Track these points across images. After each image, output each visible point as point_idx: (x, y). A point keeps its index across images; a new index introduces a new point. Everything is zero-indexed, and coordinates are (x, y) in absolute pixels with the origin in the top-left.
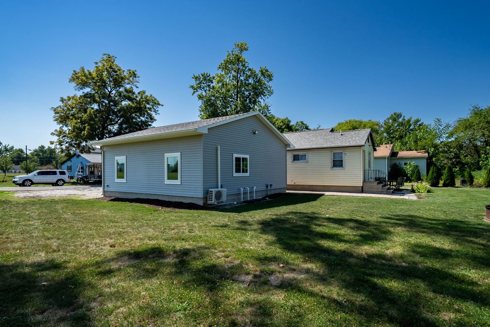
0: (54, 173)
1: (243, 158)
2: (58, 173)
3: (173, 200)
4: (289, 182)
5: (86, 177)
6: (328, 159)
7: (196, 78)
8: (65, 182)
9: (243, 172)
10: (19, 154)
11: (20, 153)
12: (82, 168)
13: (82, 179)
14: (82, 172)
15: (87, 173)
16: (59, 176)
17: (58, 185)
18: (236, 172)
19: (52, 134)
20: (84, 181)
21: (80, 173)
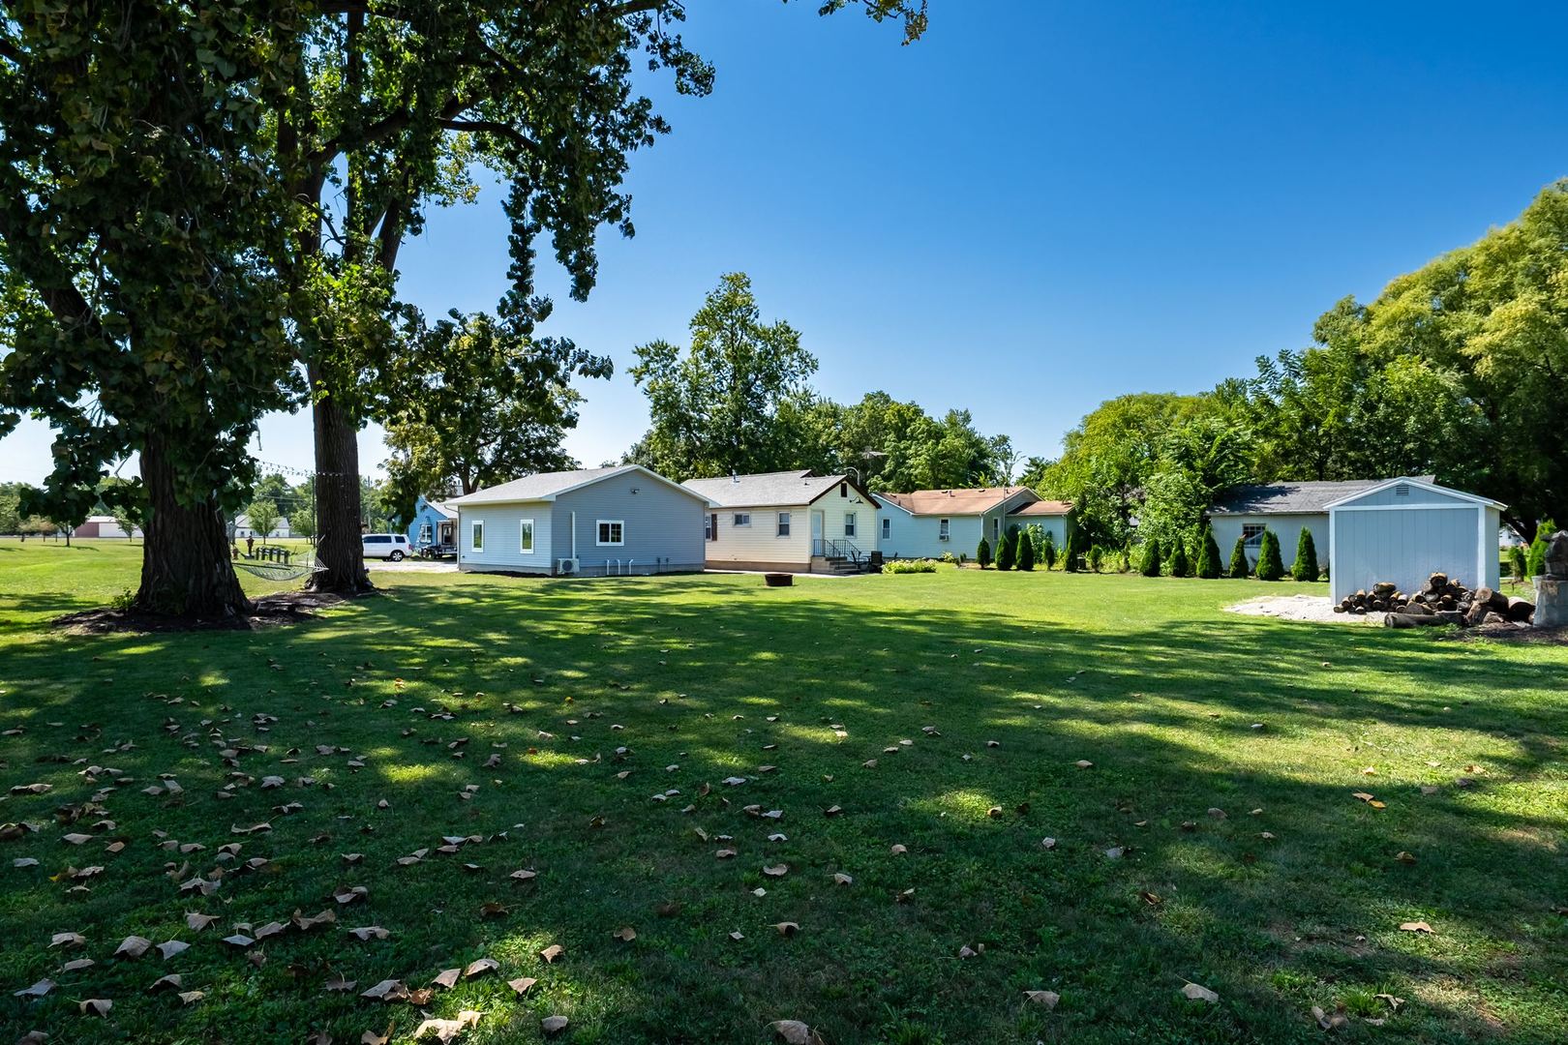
0: (387, 540)
1: (613, 526)
2: (393, 540)
3: (527, 571)
4: (708, 557)
5: (438, 548)
6: (771, 522)
7: (641, 352)
8: (404, 556)
9: (613, 540)
10: (275, 489)
11: (279, 486)
12: (430, 529)
13: (430, 551)
14: (430, 537)
15: (440, 540)
16: (394, 545)
17: (393, 560)
18: (601, 540)
19: (380, 466)
20: (435, 554)
21: (425, 540)
